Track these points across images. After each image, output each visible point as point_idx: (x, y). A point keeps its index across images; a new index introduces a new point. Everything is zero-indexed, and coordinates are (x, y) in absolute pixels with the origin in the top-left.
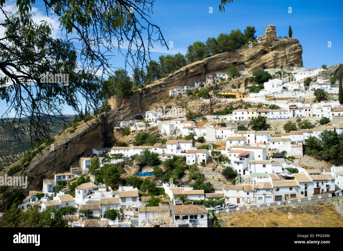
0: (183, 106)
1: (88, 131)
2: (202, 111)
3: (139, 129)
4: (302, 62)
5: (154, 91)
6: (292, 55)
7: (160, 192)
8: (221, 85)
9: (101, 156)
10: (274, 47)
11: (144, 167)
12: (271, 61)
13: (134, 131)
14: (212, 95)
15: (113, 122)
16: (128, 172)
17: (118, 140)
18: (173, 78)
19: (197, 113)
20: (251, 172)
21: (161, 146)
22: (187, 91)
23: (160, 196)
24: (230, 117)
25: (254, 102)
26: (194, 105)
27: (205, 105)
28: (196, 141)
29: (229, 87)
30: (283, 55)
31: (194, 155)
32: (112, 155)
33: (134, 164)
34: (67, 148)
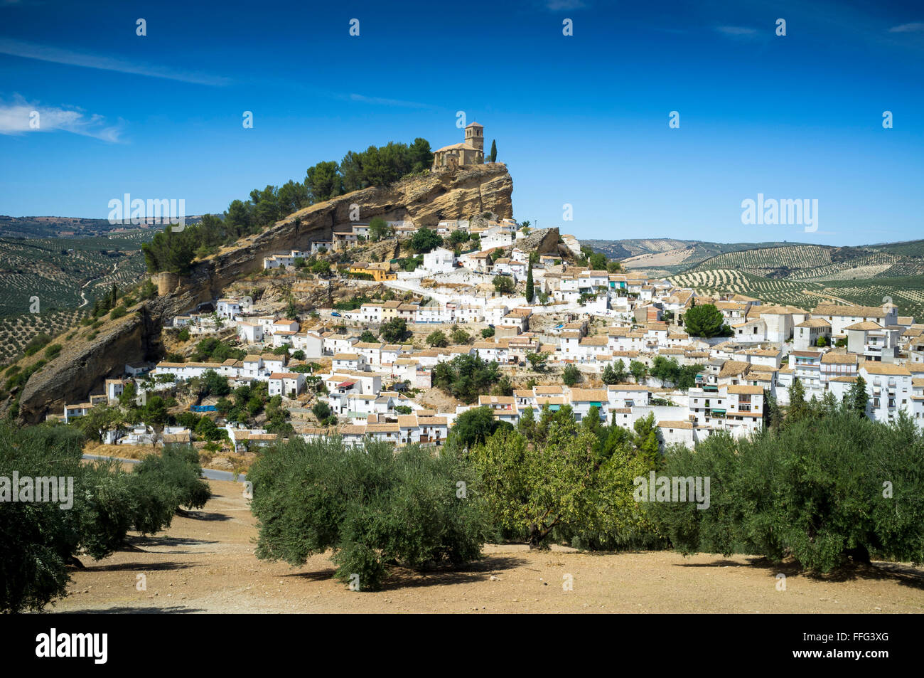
0: (285, 290)
1: (119, 338)
2: (313, 301)
3: (204, 331)
4: (511, 208)
5: (235, 261)
6: (492, 196)
7: (221, 435)
8: (355, 252)
9: (140, 376)
10: (459, 181)
11: (205, 396)
12: (452, 207)
13: (196, 335)
14: (335, 272)
15: (160, 319)
16: (181, 404)
17: (169, 349)
18: (272, 236)
19: (305, 304)
20: (350, 410)
21: (236, 365)
22: (296, 259)
23: (220, 441)
24: (358, 314)
25: (401, 289)
26: (302, 289)
27: (319, 291)
28: (292, 356)
29: (367, 257)
30: (474, 197)
31: (280, 381)
32: (157, 376)
33: (191, 391)
34: (83, 364)
